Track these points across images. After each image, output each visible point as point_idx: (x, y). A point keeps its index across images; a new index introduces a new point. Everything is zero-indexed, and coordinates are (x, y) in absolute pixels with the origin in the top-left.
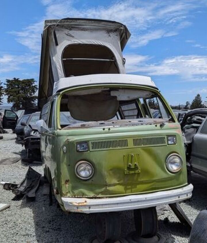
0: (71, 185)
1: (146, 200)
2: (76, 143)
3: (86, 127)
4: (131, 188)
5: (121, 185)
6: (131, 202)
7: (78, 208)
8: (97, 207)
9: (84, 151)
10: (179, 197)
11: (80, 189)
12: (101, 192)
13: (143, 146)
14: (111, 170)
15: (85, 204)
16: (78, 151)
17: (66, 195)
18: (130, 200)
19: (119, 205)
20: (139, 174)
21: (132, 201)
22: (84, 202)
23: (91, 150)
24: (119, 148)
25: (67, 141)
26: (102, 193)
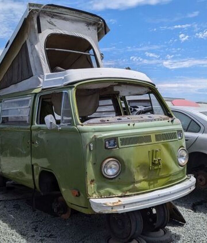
0: (96, 184)
1: (170, 194)
2: (105, 140)
3: (105, 123)
4: (154, 184)
5: (145, 181)
7: (112, 208)
8: (131, 205)
9: (112, 148)
10: (190, 189)
11: (107, 188)
12: (129, 190)
13: (162, 141)
14: (139, 166)
15: (120, 203)
16: (106, 148)
17: (92, 196)
18: (159, 195)
19: (150, 201)
20: (160, 169)
21: (160, 196)
22: (118, 201)
23: (120, 146)
24: (144, 144)
25: (94, 138)
26: (130, 191)
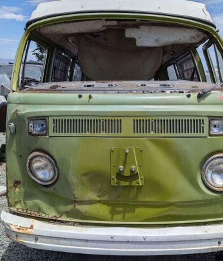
1: (144, 242)
2: (29, 118)
3: (58, 90)
4: (124, 212)
5: (104, 204)
6: (114, 242)
7: (17, 236)
9: (39, 135)
10: (219, 243)
11: (35, 199)
12: (66, 213)
14: (85, 174)
15: (29, 231)
16: (30, 133)
17: (14, 206)
18: (112, 238)
19: (89, 244)
21: (115, 239)
22: (29, 227)
23: (51, 133)
26: (68, 214)
